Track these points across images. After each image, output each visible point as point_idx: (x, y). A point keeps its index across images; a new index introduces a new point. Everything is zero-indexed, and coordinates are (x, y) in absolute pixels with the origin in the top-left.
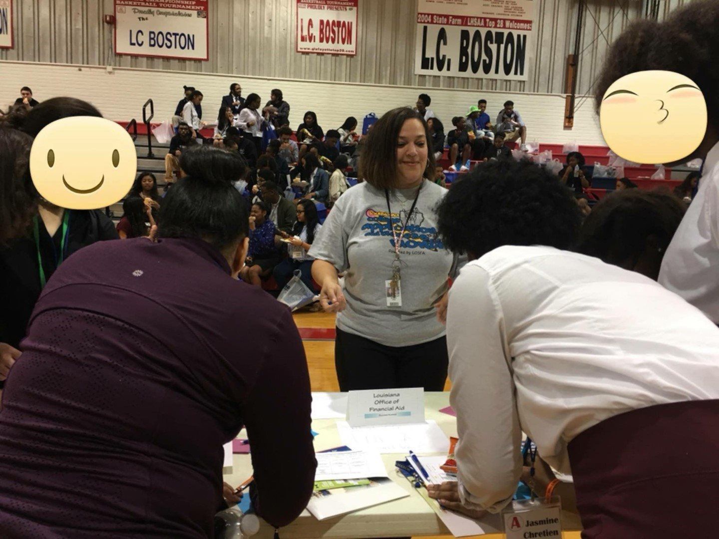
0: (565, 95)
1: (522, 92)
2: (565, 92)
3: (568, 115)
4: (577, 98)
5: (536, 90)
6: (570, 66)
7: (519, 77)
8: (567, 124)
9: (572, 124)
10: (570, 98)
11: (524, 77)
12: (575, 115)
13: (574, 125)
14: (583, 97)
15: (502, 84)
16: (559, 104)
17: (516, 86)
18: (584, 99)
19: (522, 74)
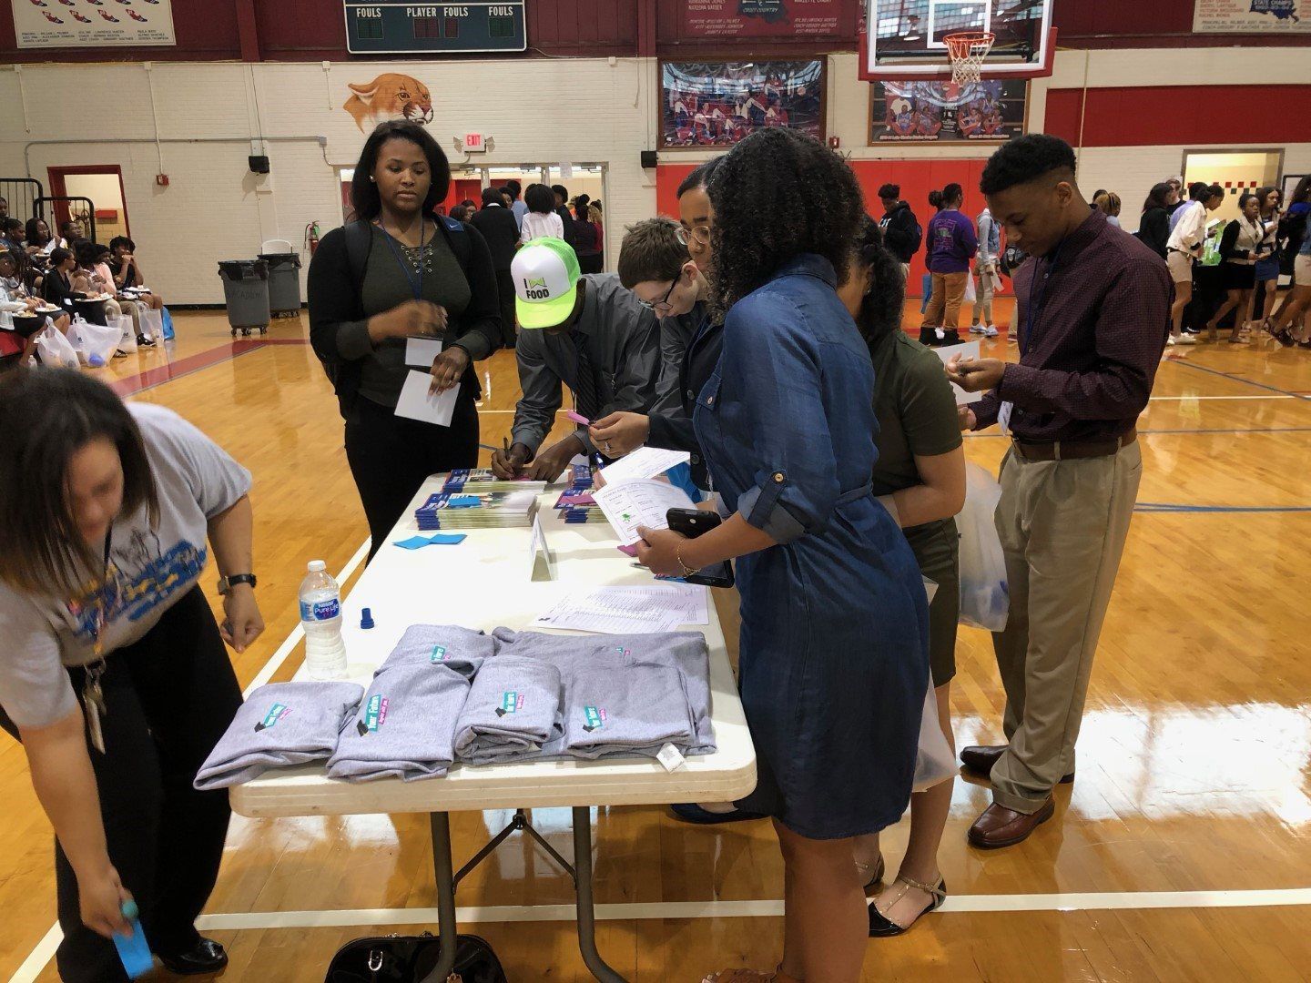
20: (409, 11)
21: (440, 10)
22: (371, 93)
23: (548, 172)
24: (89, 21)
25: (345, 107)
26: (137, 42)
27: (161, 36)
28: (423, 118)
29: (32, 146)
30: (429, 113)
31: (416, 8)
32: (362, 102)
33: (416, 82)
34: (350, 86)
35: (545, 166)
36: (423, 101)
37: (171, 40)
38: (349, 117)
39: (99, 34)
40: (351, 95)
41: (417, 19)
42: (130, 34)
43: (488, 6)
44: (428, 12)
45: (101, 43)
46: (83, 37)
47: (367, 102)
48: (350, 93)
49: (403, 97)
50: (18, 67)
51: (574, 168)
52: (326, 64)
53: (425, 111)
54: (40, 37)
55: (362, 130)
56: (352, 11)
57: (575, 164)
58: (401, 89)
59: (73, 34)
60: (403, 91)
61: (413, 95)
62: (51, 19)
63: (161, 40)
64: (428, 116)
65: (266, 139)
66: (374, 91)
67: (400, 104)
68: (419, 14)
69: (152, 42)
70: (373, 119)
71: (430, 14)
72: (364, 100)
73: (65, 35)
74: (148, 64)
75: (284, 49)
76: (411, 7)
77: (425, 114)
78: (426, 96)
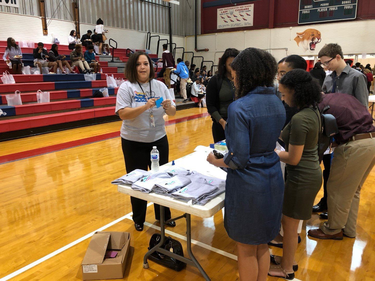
0: (41, 17)
1: (17, 14)
2: (41, 16)
3: (44, 28)
4: (47, 19)
5: (25, 13)
6: (41, 2)
7: (13, 5)
8: (45, 33)
9: (47, 33)
10: (43, 19)
11: (17, 5)
12: (48, 28)
13: (48, 33)
14: (51, 19)
15: (5, 8)
16: (39, 21)
17: (13, 10)
18: (51, 20)
19: (15, 3)
20: (318, 10)
21: (328, 9)
22: (303, 35)
23: (358, 56)
24: (234, 21)
25: (295, 39)
26: (244, 26)
27: (250, 24)
28: (318, 42)
29: (217, 53)
30: (320, 40)
31: (321, 9)
32: (300, 38)
33: (317, 31)
34: (297, 33)
35: (357, 55)
36: (318, 36)
37: (252, 25)
38: (295, 42)
39: (236, 24)
40: (297, 36)
41: (320, 12)
42: (243, 24)
43: (344, 6)
44: (324, 10)
45: (236, 27)
46: (232, 25)
47: (301, 38)
48: (296, 35)
49: (313, 35)
50: (216, 34)
51: (367, 55)
52: (291, 28)
53: (318, 39)
54: (222, 26)
55: (298, 46)
56: (301, 12)
57: (368, 54)
58: (312, 33)
59: (230, 25)
60: (313, 34)
61: (315, 35)
62: (225, 22)
63: (250, 25)
64: (319, 41)
65: (271, 49)
66: (304, 34)
67: (311, 38)
68: (321, 10)
69: (248, 25)
70: (302, 42)
71: (325, 10)
72: (300, 37)
73: (228, 25)
74: (245, 31)
75: (281, 24)
76: (319, 9)
77: (318, 40)
78: (320, 35)
